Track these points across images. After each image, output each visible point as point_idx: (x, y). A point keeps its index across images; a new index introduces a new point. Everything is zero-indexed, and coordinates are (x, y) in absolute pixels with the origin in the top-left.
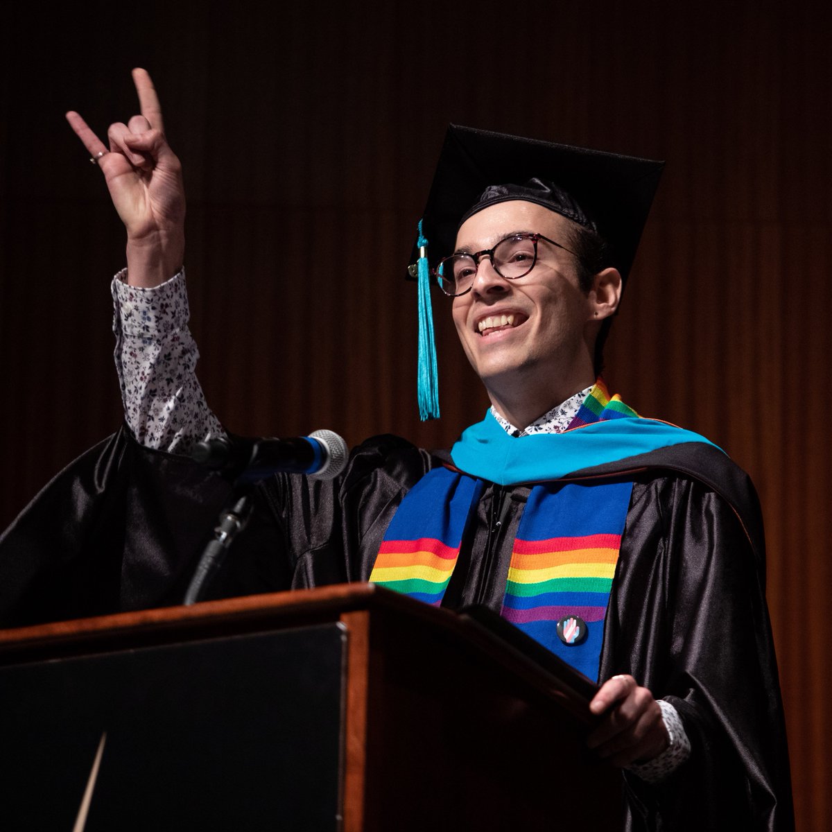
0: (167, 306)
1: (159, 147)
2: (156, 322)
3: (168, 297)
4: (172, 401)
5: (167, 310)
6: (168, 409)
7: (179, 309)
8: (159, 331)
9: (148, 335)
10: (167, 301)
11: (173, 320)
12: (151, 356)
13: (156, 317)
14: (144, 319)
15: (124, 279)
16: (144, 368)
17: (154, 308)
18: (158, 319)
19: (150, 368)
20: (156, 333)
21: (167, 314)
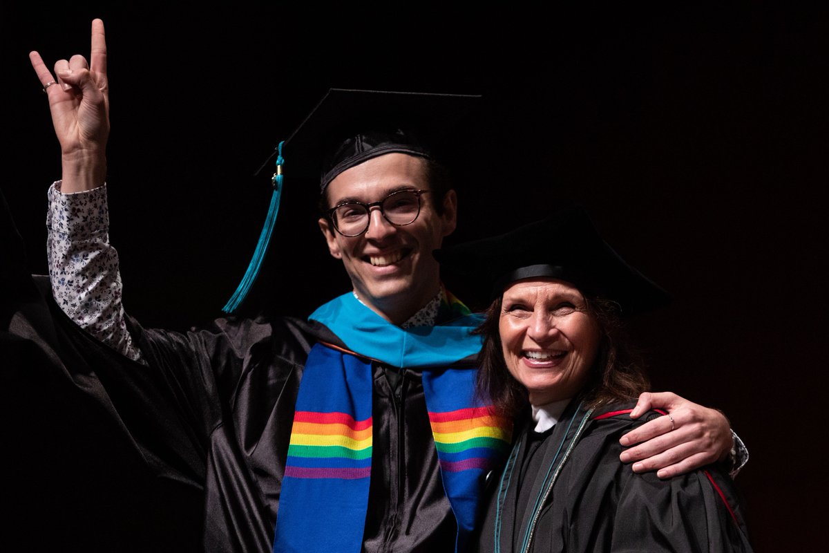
0: (79, 210)
1: (83, 84)
2: (68, 221)
3: (81, 204)
4: (85, 293)
5: (79, 214)
6: (80, 299)
7: (92, 216)
8: (69, 229)
9: (62, 231)
10: (80, 207)
11: (84, 223)
12: (64, 249)
13: (68, 217)
14: (60, 217)
15: (58, 187)
16: (59, 257)
17: (66, 210)
18: (70, 219)
19: (63, 258)
20: (67, 231)
21: (78, 217)
